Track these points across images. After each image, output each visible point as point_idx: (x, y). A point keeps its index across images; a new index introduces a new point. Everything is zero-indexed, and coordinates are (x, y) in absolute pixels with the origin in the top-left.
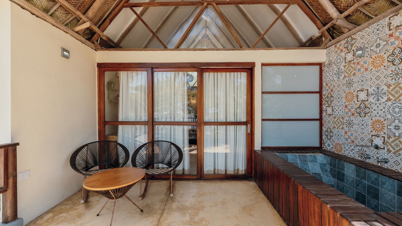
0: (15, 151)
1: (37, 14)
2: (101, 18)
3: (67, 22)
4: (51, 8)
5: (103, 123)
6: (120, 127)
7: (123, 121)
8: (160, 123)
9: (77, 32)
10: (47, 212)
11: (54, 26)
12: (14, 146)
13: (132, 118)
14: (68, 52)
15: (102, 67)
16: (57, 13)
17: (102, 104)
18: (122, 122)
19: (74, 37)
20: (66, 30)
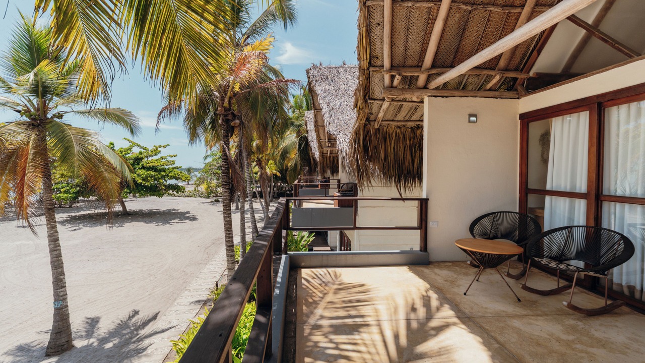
0: (426, 203)
1: (446, 95)
2: (524, 55)
3: (481, 82)
4: (463, 80)
5: (525, 190)
6: (548, 198)
7: (554, 190)
8: (614, 199)
9: (490, 90)
10: (449, 262)
11: (461, 97)
12: (427, 200)
13: (565, 186)
14: (475, 116)
15: (527, 119)
16: (469, 80)
17: (524, 167)
18: (551, 191)
19: (485, 97)
20: (474, 95)
